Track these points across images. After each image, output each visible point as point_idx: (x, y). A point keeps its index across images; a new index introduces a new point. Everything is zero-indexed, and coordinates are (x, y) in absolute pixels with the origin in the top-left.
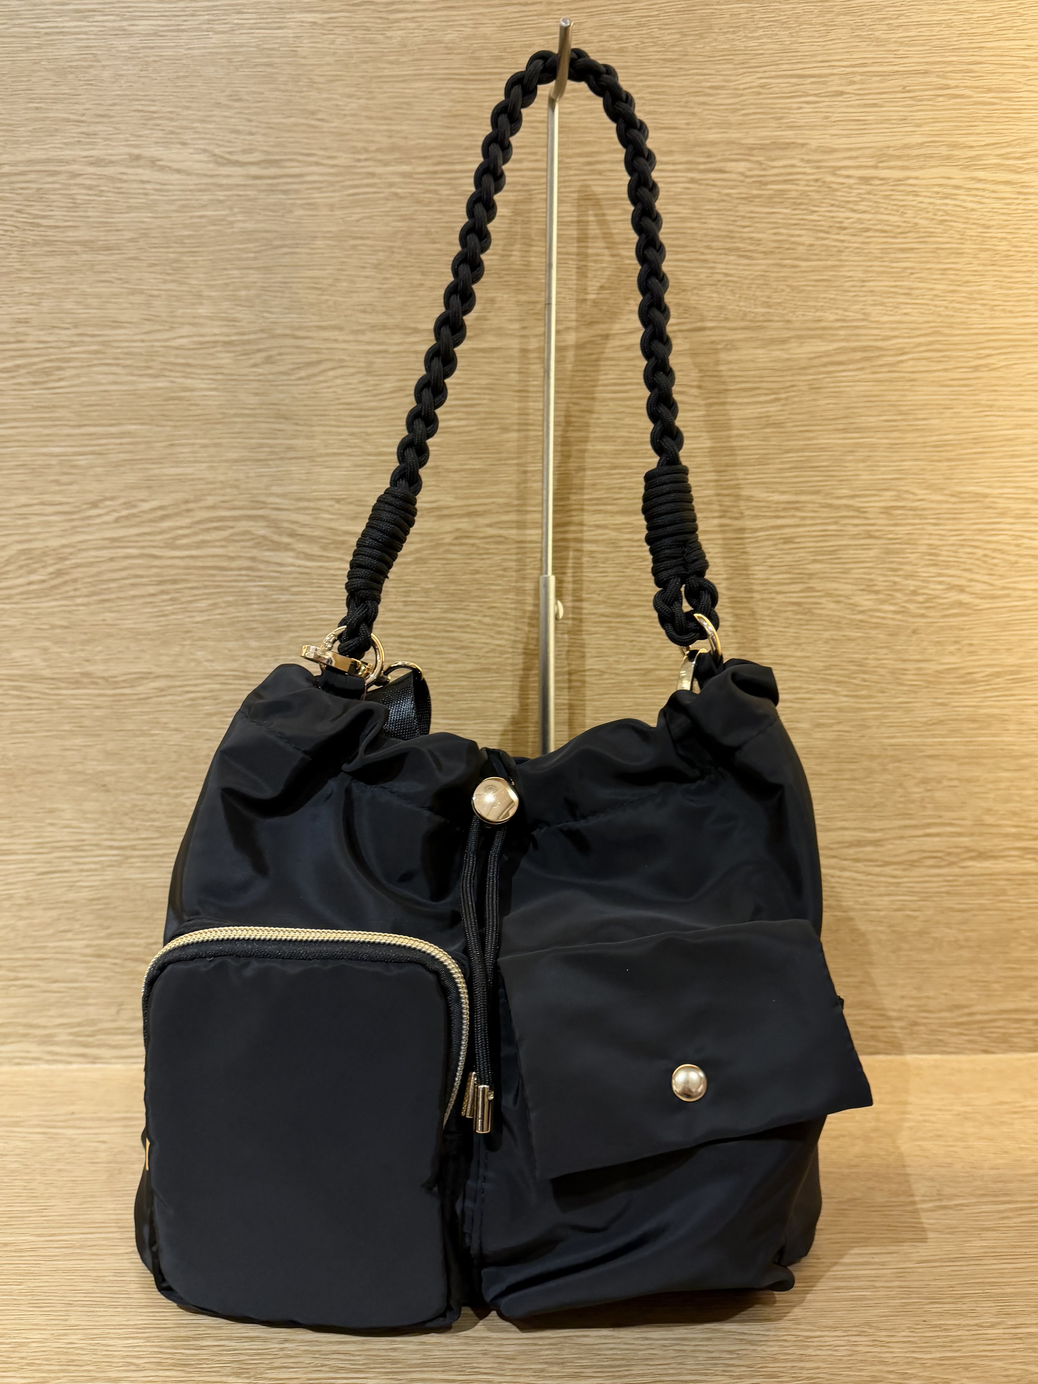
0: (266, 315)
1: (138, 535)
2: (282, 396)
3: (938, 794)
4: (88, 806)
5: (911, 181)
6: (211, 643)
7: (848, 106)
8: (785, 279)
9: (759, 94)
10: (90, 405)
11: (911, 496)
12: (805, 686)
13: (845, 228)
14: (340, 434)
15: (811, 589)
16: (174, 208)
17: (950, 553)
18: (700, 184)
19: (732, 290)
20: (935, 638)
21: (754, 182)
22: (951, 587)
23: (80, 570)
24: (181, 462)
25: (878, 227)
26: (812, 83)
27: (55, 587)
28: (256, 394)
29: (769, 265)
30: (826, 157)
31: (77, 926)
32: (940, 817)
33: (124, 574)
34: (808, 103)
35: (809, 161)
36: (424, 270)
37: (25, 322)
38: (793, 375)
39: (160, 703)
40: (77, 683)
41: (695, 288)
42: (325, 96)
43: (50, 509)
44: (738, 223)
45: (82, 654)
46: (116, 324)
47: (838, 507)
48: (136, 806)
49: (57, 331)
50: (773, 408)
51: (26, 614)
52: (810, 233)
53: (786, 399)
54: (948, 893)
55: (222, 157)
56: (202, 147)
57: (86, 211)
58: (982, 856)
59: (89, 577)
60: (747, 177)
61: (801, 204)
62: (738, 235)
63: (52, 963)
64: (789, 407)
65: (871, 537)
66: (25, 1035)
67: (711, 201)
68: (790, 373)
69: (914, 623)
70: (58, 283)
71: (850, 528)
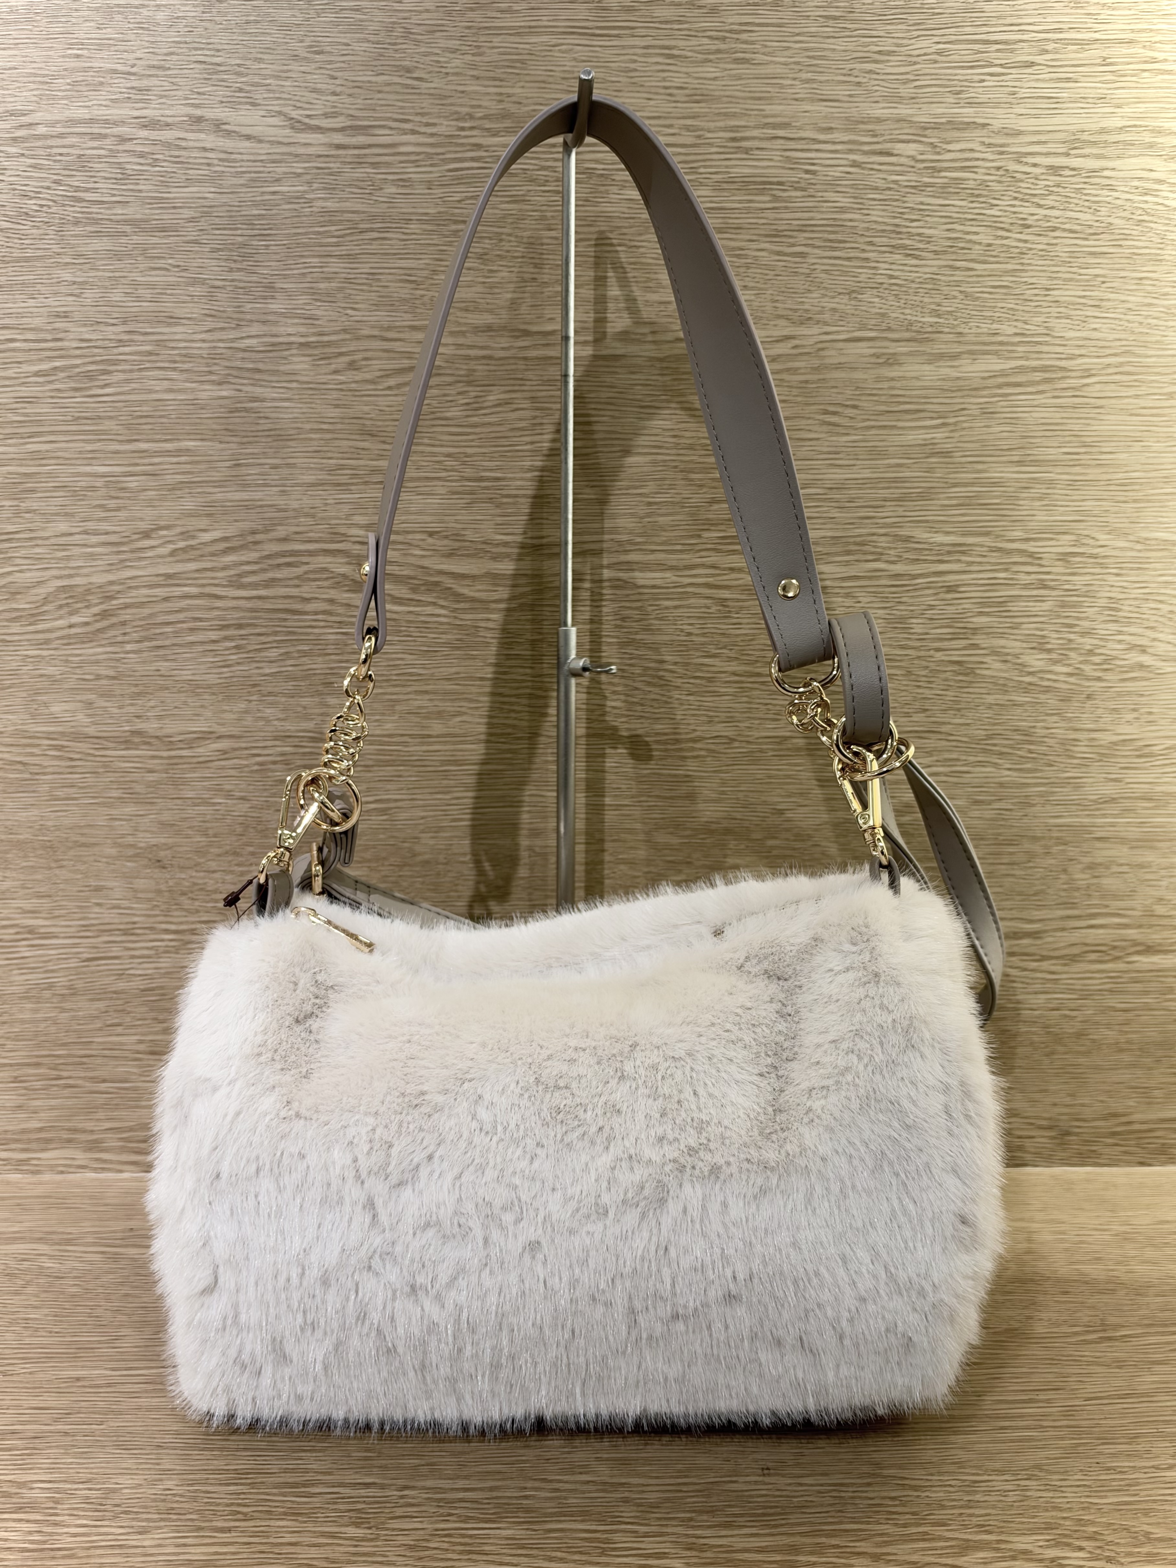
0: (349, 312)
1: (197, 571)
2: (366, 409)
3: (1105, 881)
4: (140, 884)
5: (1106, 173)
6: (283, 699)
7: (1038, 80)
8: (958, 284)
9: (936, 62)
10: (141, 417)
11: (1091, 542)
12: (964, 758)
13: (1029, 227)
14: (434, 454)
15: (975, 646)
16: (242, 181)
17: (1131, 609)
18: (863, 169)
19: (896, 295)
20: (1111, 705)
21: (926, 168)
22: (1133, 647)
23: (129, 611)
24: (248, 485)
25: (1067, 226)
26: (998, 51)
27: (99, 631)
28: (337, 406)
29: (940, 267)
30: (1010, 140)
31: (128, 1019)
32: (1107, 906)
33: (181, 616)
34: (991, 75)
35: (990, 145)
36: (537, 261)
37: (66, 315)
38: (962, 397)
39: (223, 768)
40: (127, 743)
41: (854, 291)
42: (423, 50)
43: (94, 539)
44: (906, 216)
45: (132, 709)
46: (173, 320)
47: (1009, 552)
48: (195, 884)
49: (102, 328)
50: (939, 435)
51: (67, 661)
52: (989, 230)
53: (955, 424)
54: (1111, 991)
55: (300, 122)
56: (277, 108)
57: (137, 184)
58: (1150, 949)
59: (140, 619)
60: (917, 161)
61: (978, 196)
62: (905, 230)
63: (99, 1061)
64: (956, 434)
65: (1045, 587)
66: (69, 1141)
67: (876, 188)
68: (959, 394)
69: (1089, 687)
70: (104, 270)
71: (1022, 576)
